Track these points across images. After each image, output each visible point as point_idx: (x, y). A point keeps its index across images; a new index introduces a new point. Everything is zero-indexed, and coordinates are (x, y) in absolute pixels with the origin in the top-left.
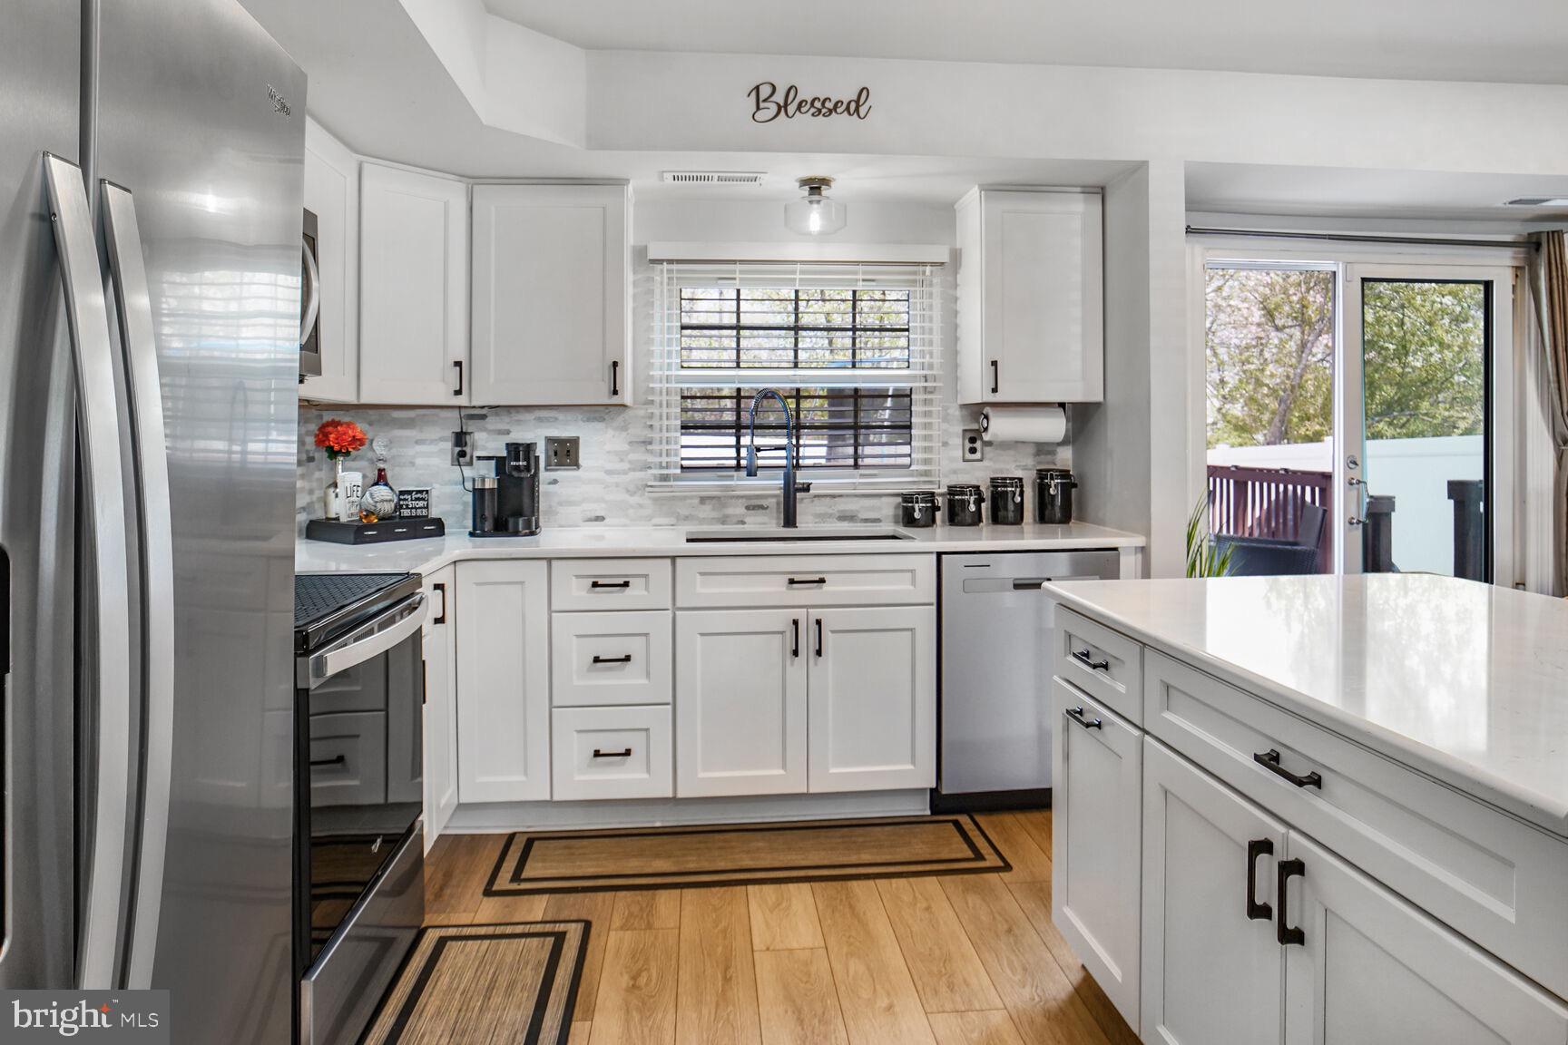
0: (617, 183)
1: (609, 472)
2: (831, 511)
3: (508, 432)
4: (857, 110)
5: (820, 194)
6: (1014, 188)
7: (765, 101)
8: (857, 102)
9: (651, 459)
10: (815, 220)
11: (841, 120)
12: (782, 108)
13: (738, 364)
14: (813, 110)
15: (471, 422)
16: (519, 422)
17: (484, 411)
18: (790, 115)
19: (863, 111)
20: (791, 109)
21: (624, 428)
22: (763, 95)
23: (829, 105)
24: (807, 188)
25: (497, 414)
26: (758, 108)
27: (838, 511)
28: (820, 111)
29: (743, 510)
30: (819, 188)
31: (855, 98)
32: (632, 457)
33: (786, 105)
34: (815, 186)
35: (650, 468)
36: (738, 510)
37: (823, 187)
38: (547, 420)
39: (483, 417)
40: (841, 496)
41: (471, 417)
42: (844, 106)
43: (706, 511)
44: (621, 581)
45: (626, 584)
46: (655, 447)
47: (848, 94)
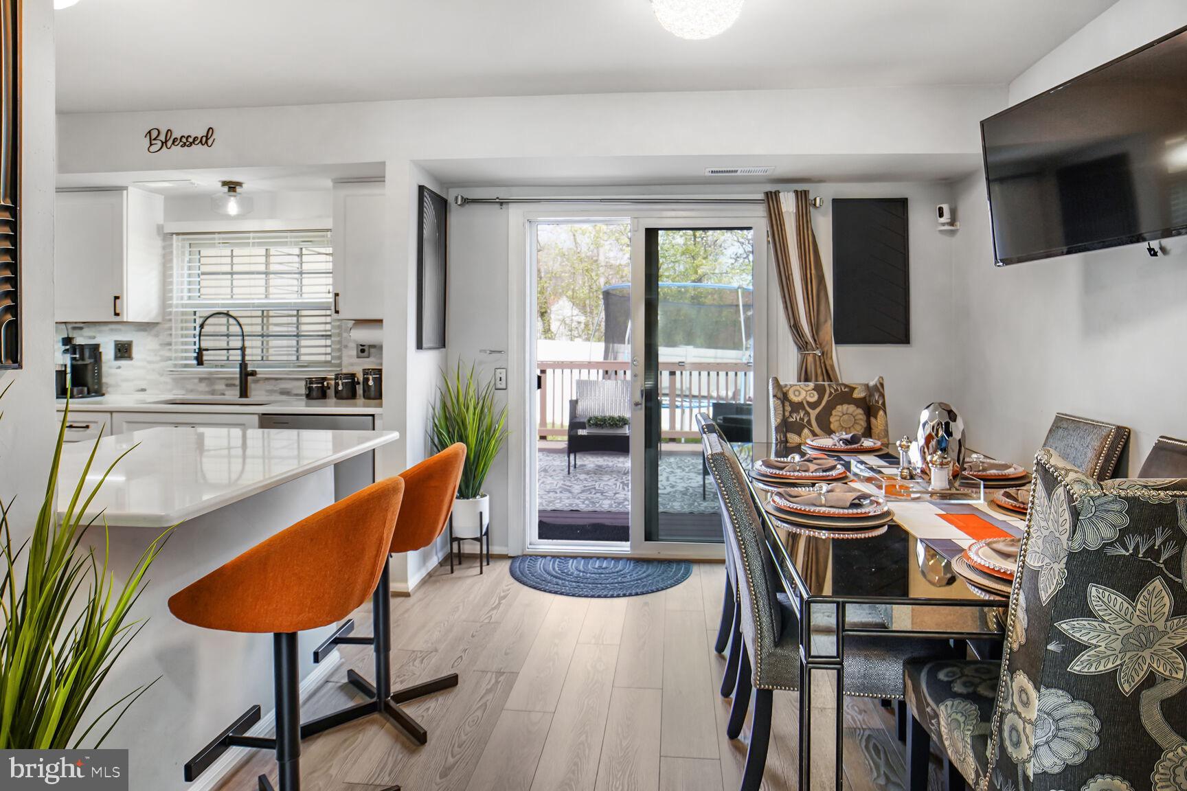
0: (119, 189)
1: (150, 362)
2: (275, 389)
3: (94, 338)
4: (206, 142)
5: (235, 191)
6: (355, 180)
7: (154, 139)
8: (207, 136)
9: (174, 355)
10: (233, 206)
11: (197, 148)
12: (164, 143)
13: (232, 297)
14: (181, 143)
15: (75, 331)
16: (100, 332)
17: (82, 325)
18: (169, 147)
19: (210, 142)
20: (169, 143)
21: (157, 336)
22: (154, 136)
23: (191, 140)
24: (227, 187)
25: (88, 327)
26: (151, 145)
27: (280, 389)
28: (185, 143)
29: (224, 387)
30: (235, 188)
31: (205, 135)
32: (162, 353)
33: (166, 141)
34: (232, 186)
35: (171, 360)
36: (220, 386)
37: (237, 187)
38: (116, 330)
39: (81, 328)
40: (281, 379)
41: (74, 328)
42: (199, 140)
43: (203, 387)
44: (84, 425)
45: (87, 427)
46: (174, 347)
47: (200, 133)
